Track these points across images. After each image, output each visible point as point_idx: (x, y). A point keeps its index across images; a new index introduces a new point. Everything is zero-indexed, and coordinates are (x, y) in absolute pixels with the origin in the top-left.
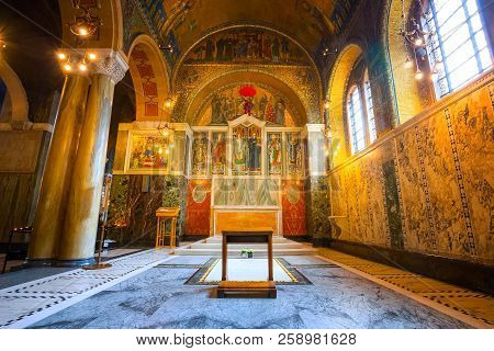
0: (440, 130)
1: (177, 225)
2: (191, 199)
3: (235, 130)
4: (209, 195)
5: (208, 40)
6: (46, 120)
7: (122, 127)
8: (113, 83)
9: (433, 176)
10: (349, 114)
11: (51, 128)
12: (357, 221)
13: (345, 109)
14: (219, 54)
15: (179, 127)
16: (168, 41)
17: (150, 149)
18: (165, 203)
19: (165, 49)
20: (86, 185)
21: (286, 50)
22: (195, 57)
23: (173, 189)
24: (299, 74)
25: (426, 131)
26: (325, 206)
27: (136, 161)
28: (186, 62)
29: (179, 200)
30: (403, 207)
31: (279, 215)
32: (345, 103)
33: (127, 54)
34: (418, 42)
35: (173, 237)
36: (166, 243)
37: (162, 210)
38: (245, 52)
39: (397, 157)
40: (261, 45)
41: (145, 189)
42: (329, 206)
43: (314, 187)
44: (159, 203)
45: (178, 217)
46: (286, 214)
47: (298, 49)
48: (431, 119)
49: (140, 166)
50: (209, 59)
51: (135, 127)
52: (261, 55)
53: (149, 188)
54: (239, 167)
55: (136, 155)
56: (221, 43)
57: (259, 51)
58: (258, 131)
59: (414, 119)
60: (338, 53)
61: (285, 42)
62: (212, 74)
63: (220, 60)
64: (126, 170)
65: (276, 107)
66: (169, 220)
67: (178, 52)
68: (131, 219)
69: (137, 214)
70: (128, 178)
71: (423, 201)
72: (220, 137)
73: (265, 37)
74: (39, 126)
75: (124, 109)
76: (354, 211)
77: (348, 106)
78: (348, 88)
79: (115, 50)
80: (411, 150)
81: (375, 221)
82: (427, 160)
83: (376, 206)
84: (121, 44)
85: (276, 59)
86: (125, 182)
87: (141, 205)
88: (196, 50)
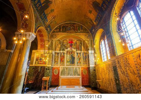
0: (131, 60)
1: (49, 82)
2: (53, 74)
3: (67, 52)
4: (59, 72)
5: (60, 26)
6: (11, 49)
7: (33, 51)
8: (31, 41)
9: (130, 74)
10: (101, 48)
11: (12, 51)
12: (106, 83)
13: (100, 46)
14: (63, 30)
15: (50, 51)
16: (48, 27)
17: (41, 58)
18: (45, 75)
19: (47, 30)
20: (20, 74)
21: (82, 29)
22: (56, 31)
23: (48, 71)
24: (86, 36)
25: (126, 59)
26: (95, 76)
27: (37, 61)
28: (53, 32)
29: (50, 74)
30: (121, 82)
31: (81, 79)
32: (100, 44)
33: (35, 33)
34: (122, 34)
35: (47, 87)
36: (45, 88)
37: (44, 78)
38: (70, 30)
39: (118, 65)
40: (74, 28)
41: (39, 71)
42: (96, 76)
43: (91, 70)
44: (43, 76)
45: (49, 80)
46: (83, 78)
47: (85, 29)
48: (128, 56)
49: (38, 63)
50: (60, 31)
51: (37, 51)
52: (75, 30)
53: (41, 70)
54: (68, 64)
55: (37, 60)
56: (63, 27)
57: (74, 29)
58: (74, 52)
59: (122, 54)
60: (97, 31)
61: (82, 27)
62: (61, 36)
63: (63, 32)
64: (34, 65)
65: (79, 45)
66: (46, 81)
67: (51, 30)
68: (34, 80)
69: (36, 79)
70: (34, 67)
71: (127, 81)
72: (62, 54)
73: (76, 25)
74: (9, 51)
75: (34, 46)
76: (104, 79)
77: (101, 45)
78: (100, 40)
79: (32, 32)
80: (122, 64)
81: (112, 84)
82: (127, 68)
83: (112, 80)
84: (34, 30)
85: (79, 31)
86: (33, 68)
87: (38, 76)
88: (56, 29)
